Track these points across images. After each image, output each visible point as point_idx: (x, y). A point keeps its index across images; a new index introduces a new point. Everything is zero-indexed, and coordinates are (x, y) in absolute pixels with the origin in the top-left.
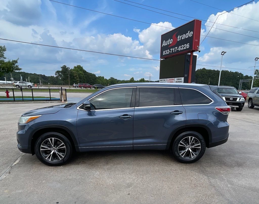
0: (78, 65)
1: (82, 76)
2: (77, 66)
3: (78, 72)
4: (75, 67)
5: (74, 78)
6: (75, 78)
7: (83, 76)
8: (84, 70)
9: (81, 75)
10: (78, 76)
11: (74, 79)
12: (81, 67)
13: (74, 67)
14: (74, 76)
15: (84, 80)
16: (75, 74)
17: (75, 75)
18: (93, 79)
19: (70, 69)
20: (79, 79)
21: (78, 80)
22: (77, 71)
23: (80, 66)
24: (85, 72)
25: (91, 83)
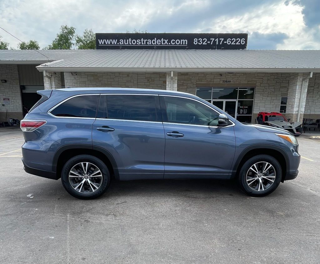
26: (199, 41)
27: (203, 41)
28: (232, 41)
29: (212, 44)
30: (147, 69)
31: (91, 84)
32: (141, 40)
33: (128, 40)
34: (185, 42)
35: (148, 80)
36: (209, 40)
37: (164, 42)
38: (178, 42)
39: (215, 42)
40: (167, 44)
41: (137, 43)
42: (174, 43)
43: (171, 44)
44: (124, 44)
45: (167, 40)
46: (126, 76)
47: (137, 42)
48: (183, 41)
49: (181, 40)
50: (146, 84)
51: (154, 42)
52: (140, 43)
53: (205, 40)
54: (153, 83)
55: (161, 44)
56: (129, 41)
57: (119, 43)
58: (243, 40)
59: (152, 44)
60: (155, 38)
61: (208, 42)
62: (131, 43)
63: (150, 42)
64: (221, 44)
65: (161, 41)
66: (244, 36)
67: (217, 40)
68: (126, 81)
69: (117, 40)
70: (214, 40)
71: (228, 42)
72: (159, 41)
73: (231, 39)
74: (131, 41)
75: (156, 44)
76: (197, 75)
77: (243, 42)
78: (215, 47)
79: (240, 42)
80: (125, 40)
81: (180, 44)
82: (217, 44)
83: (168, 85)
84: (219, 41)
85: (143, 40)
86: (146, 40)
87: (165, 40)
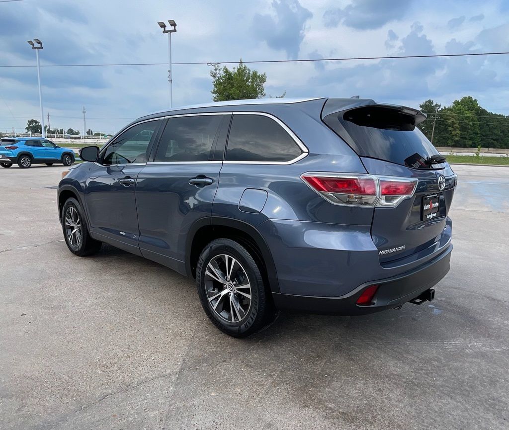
0: (466, 98)
1: (471, 123)
2: (463, 100)
3: (462, 113)
4: (456, 103)
5: (446, 130)
6: (450, 129)
7: (473, 124)
8: (480, 107)
9: (467, 121)
10: (457, 125)
11: (447, 132)
12: (471, 101)
13: (454, 103)
14: (446, 125)
15: (476, 133)
16: (450, 119)
17: (449, 122)
18: (503, 132)
19: (441, 107)
20: (459, 132)
21: (456, 135)
22: (460, 112)
23: (470, 98)
24: (481, 113)
25: (494, 140)
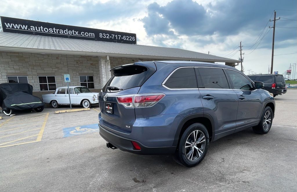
26: (103, 35)
27: (107, 36)
28: (127, 38)
29: (113, 38)
30: (87, 53)
31: (16, 64)
32: (53, 29)
33: (39, 28)
34: (93, 35)
35: (77, 63)
36: (110, 35)
37: (75, 33)
38: (87, 35)
39: (115, 37)
40: (78, 35)
41: (50, 32)
42: (84, 35)
43: (81, 35)
44: (36, 30)
45: (78, 32)
46: (55, 58)
47: (49, 30)
48: (91, 34)
49: (90, 33)
50: (75, 65)
51: (66, 32)
52: (52, 31)
53: (108, 35)
54: (82, 65)
55: (73, 34)
56: (41, 29)
57: (30, 29)
58: (134, 38)
59: (64, 34)
60: (67, 29)
61: (110, 37)
62: (43, 30)
63: (62, 32)
64: (119, 39)
65: (72, 32)
66: (134, 35)
67: (116, 36)
68: (56, 63)
69: (27, 26)
70: (114, 36)
71: (124, 38)
72: (70, 32)
73: (126, 36)
74: (43, 29)
75: (68, 34)
76: (117, 60)
77: (134, 39)
78: (116, 41)
79: (132, 39)
80: (36, 27)
81: (89, 36)
82: (117, 39)
83: (103, 66)
84: (118, 37)
85: (55, 29)
86: (58, 30)
87: (76, 32)
